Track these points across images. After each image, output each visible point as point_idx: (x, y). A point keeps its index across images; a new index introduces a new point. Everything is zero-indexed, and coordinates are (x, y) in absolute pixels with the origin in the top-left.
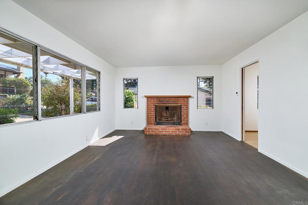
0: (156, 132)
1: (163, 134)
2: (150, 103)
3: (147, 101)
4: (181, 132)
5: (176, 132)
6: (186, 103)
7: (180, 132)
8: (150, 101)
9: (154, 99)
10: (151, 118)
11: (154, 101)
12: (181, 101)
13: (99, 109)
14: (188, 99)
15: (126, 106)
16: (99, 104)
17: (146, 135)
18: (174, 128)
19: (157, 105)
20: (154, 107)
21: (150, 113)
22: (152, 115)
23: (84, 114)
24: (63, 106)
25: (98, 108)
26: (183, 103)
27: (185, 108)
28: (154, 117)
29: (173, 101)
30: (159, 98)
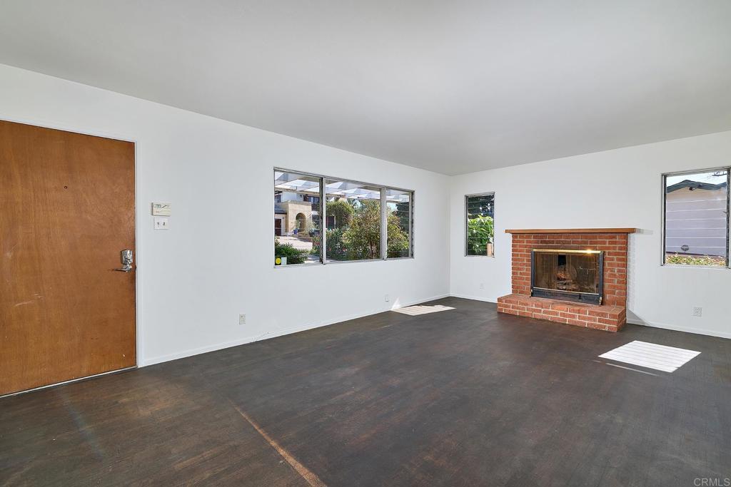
0: (523, 309)
1: (538, 318)
2: (520, 246)
3: (513, 241)
4: (589, 319)
5: (574, 316)
6: (621, 248)
7: (584, 318)
8: (520, 242)
9: (529, 237)
10: (521, 278)
11: (530, 242)
12: (604, 243)
13: (412, 255)
14: (626, 238)
15: (470, 251)
16: (412, 246)
17: (500, 313)
18: (569, 307)
19: (535, 250)
20: (528, 256)
21: (519, 269)
22: (524, 274)
23: (383, 261)
24: (374, 248)
25: (410, 252)
26: (608, 248)
27: (615, 261)
28: (530, 277)
29: (578, 243)
30: (542, 237)
